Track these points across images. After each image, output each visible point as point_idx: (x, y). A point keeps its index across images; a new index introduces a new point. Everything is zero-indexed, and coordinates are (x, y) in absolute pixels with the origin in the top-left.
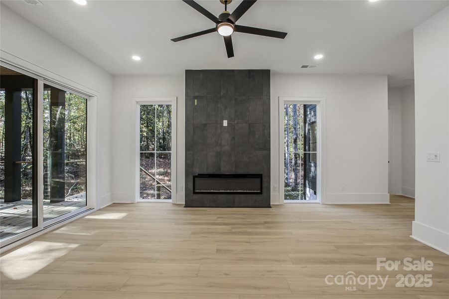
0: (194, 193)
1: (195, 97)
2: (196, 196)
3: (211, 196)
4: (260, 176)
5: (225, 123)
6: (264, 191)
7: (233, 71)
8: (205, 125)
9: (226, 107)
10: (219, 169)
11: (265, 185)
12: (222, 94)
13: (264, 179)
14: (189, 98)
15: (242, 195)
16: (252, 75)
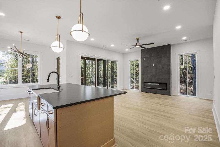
0: (144, 88)
1: (144, 58)
2: (145, 89)
3: (149, 89)
4: (166, 84)
5: (154, 65)
6: (168, 89)
7: (156, 47)
8: (147, 66)
9: (154, 60)
10: (152, 81)
11: (168, 87)
12: (152, 56)
13: (168, 85)
14: (142, 58)
15: (160, 90)
16: (162, 47)
